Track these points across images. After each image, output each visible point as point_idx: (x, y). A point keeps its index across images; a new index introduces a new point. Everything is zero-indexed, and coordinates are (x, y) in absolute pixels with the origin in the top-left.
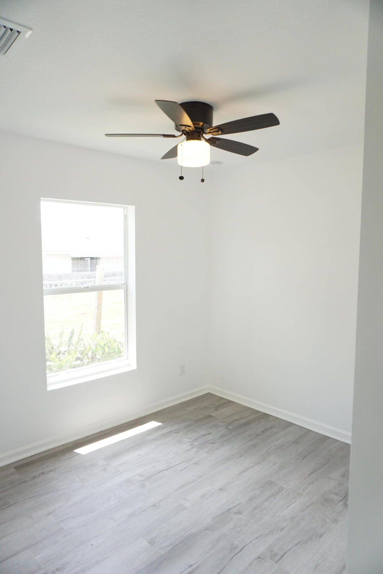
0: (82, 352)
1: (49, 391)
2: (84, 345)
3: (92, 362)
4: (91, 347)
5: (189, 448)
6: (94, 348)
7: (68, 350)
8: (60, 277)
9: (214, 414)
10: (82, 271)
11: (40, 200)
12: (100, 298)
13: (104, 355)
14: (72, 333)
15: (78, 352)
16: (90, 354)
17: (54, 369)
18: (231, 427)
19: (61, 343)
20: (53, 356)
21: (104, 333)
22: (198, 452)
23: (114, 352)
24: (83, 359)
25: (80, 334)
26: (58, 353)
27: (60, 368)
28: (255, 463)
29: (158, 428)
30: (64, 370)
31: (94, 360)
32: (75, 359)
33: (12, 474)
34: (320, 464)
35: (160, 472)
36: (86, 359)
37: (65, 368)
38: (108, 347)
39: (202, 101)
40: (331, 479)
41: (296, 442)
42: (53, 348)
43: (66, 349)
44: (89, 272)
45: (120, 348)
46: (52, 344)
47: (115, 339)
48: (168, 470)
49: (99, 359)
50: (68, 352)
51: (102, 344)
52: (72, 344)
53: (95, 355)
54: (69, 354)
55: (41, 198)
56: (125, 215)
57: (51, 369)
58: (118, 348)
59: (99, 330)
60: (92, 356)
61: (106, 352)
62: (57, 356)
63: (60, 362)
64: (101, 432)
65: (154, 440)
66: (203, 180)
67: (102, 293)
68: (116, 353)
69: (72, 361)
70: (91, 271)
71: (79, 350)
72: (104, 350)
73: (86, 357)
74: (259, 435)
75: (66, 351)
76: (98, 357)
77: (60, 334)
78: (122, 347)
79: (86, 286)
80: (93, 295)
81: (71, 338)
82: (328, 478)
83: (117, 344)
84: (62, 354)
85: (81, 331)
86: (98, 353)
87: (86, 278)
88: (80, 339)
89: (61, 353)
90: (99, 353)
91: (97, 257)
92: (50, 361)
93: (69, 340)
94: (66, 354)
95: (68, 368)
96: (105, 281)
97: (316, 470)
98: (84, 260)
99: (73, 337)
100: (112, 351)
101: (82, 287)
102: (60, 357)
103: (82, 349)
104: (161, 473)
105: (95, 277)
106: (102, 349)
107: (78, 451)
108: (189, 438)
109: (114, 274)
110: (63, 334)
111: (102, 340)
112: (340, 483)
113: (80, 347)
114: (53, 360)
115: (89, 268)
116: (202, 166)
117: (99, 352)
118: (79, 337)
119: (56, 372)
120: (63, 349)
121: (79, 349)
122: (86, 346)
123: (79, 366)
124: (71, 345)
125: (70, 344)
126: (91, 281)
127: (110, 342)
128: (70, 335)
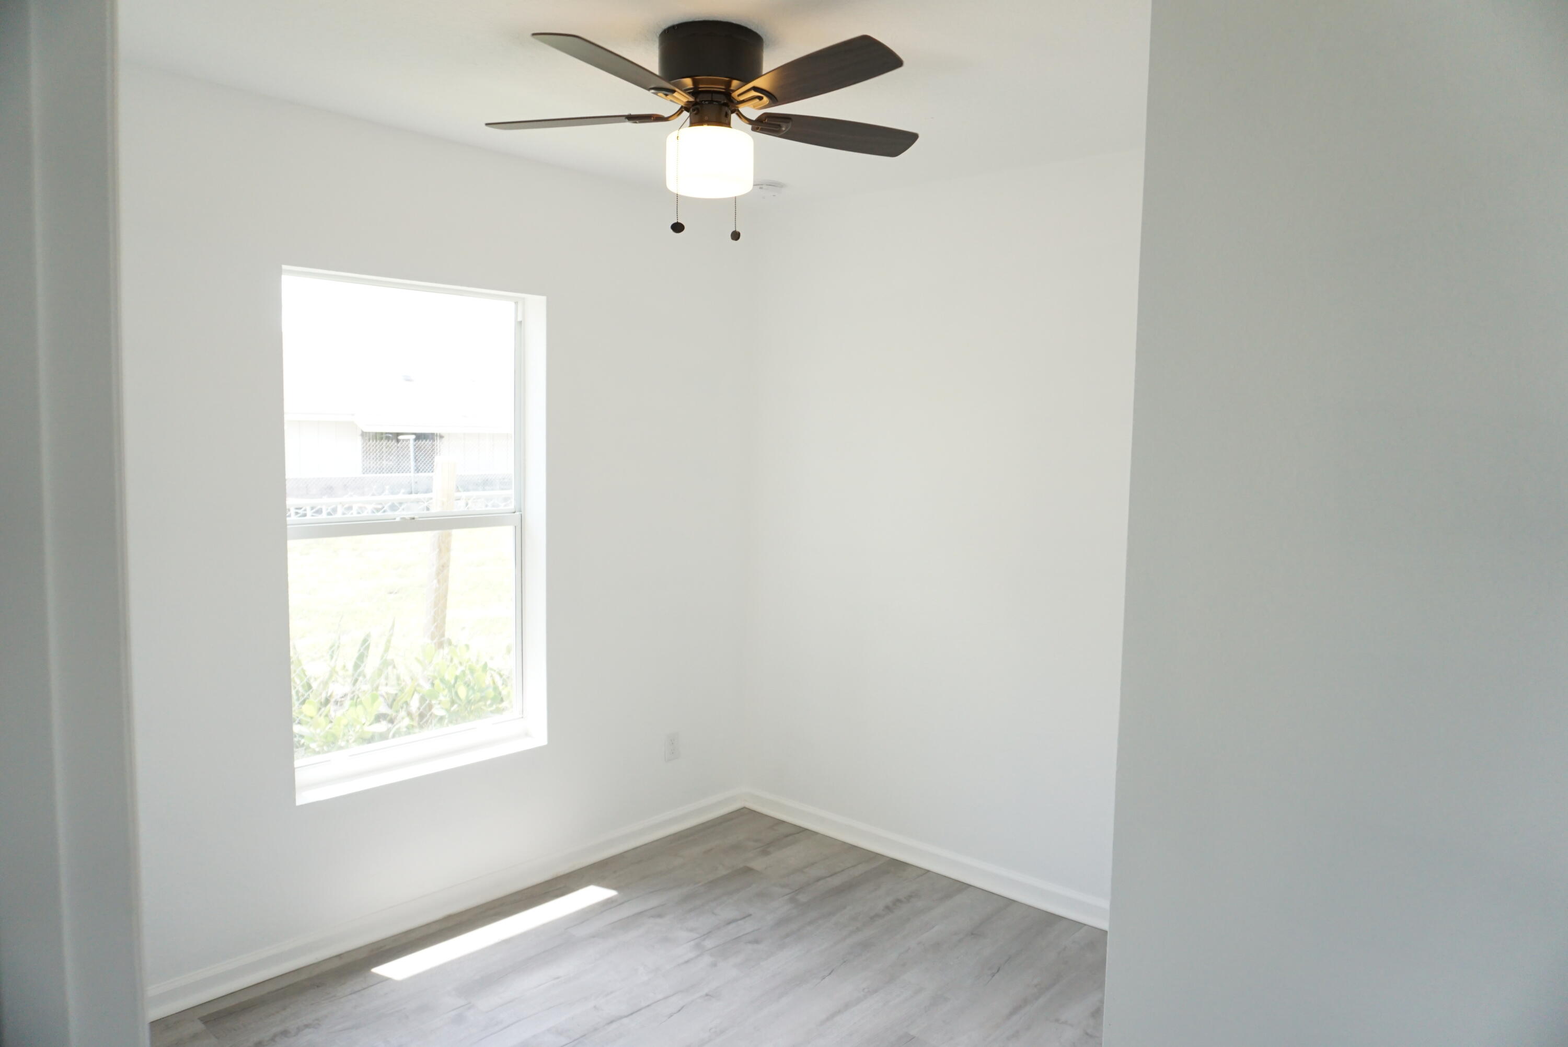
0: (391, 700)
1: (302, 806)
2: (398, 678)
3: (421, 727)
4: (418, 685)
5: (692, 955)
6: (427, 687)
7: (353, 692)
8: (329, 490)
9: (758, 864)
10: (390, 471)
11: (280, 272)
12: (443, 549)
13: (455, 706)
14: (364, 647)
15: (381, 699)
16: (414, 704)
17: (313, 746)
18: (802, 898)
19: (333, 672)
20: (309, 709)
21: (456, 646)
22: (714, 965)
23: (483, 699)
24: (395, 718)
25: (386, 650)
26: (323, 700)
27: (331, 742)
28: (866, 990)
29: (607, 904)
30: (341, 748)
31: (427, 722)
32: (373, 718)
33: (195, 1037)
34: (1036, 986)
35: (612, 1022)
36: (403, 718)
37: (343, 744)
38: (467, 685)
39: (734, 22)
40: (1065, 1023)
41: (975, 933)
42: (309, 687)
43: (347, 689)
44: (412, 474)
45: (501, 688)
46: (306, 676)
47: (486, 665)
48: (634, 1015)
49: (441, 719)
50: (352, 699)
51: (450, 678)
52: (365, 676)
53: (430, 707)
54: (356, 705)
55: (284, 267)
56: (519, 319)
57: (303, 744)
58: (496, 688)
59: (441, 641)
60: (421, 710)
61: (460, 699)
62: (320, 709)
63: (330, 725)
64: (449, 917)
65: (594, 937)
66: (736, 236)
67: (450, 535)
68: (489, 702)
69: (364, 724)
70: (417, 470)
71: (384, 694)
72: (456, 693)
73: (403, 713)
74: (878, 916)
75: (345, 695)
76: (438, 711)
77: (331, 647)
78: (505, 683)
79: (407, 517)
80: (425, 540)
81: (361, 658)
82: (1057, 1020)
83: (492, 676)
84: (336, 702)
85: (389, 641)
86: (438, 702)
87: (404, 493)
88: (386, 663)
89: (332, 700)
90: (440, 701)
91: (433, 434)
92: (299, 723)
93: (356, 666)
94: (347, 703)
95: (354, 742)
96: (458, 501)
97: (1026, 1002)
98: (398, 441)
99: (367, 656)
100: (478, 695)
101: (398, 519)
102: (329, 711)
103: (393, 691)
104: (614, 1025)
105: (429, 490)
106: (450, 691)
107: (381, 970)
108: (692, 930)
109: (485, 483)
110: (339, 647)
111: (448, 666)
112: (1087, 1034)
113: (387, 684)
114: (309, 720)
115: (412, 463)
116: (733, 195)
117: (441, 698)
118: (384, 658)
119: (319, 753)
120: (338, 689)
121: (383, 690)
122: (404, 681)
123: (383, 737)
124: (361, 678)
125: (359, 675)
126: (418, 501)
127: (472, 671)
128: (360, 650)
